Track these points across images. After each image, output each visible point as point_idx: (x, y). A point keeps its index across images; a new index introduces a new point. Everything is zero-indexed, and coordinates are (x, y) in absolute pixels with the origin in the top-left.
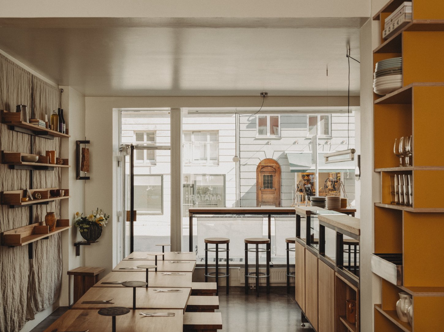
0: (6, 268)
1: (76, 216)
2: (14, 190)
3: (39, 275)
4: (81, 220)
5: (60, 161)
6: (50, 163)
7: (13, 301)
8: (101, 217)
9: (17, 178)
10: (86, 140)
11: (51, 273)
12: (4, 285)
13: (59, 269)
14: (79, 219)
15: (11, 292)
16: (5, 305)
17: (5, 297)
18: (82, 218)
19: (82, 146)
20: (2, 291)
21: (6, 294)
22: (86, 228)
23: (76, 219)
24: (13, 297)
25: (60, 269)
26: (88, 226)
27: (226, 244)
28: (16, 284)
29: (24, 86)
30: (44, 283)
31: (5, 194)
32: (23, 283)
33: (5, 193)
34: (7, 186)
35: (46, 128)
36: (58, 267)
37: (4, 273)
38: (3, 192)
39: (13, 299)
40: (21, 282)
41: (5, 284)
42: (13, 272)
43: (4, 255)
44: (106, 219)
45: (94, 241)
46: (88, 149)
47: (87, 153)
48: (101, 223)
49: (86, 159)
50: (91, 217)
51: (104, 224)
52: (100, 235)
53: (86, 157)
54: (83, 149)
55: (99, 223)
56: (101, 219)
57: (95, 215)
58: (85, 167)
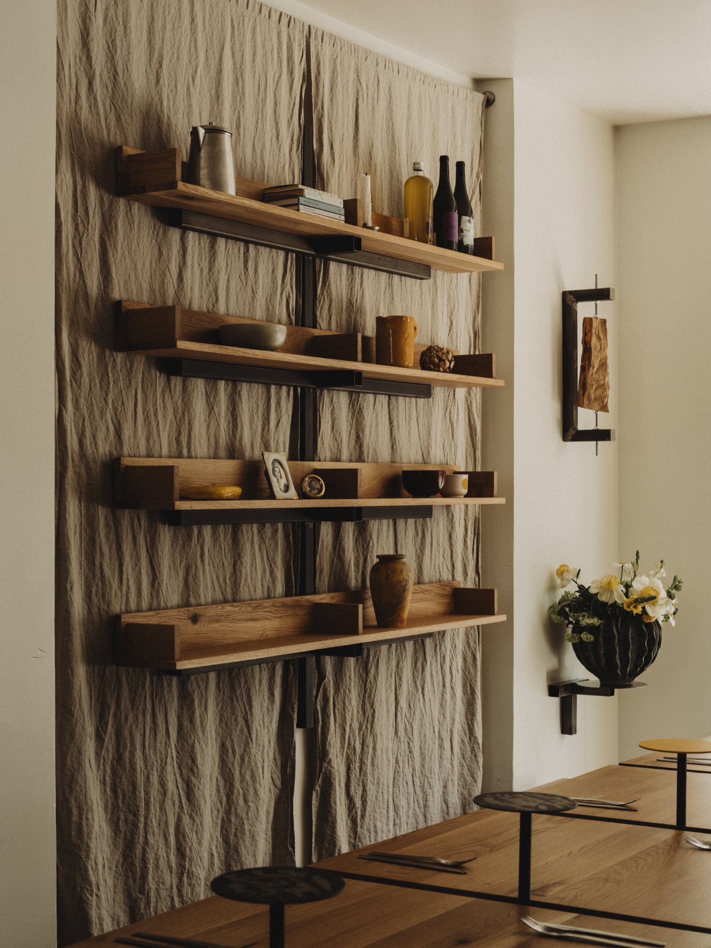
0: (138, 753)
1: (557, 581)
2: (190, 457)
3: (352, 792)
4: (577, 594)
5: (441, 360)
6: (366, 359)
7: (180, 880)
8: (652, 589)
9: (210, 413)
10: (599, 287)
11: (423, 787)
12: (131, 817)
13: (469, 779)
14: (569, 593)
15: (167, 845)
16: (136, 894)
17: (133, 864)
18: (581, 587)
19: (584, 310)
20: (121, 842)
21: (138, 851)
22: (590, 629)
23: (560, 593)
24: (182, 866)
25: (473, 777)
26: (595, 621)
28: (197, 820)
29: (253, 67)
30: (379, 824)
31: (127, 467)
32: (237, 815)
33: (127, 461)
34: (148, 440)
35: (347, 221)
36: (466, 768)
37: (125, 770)
38: (118, 460)
39: (182, 874)
40: (228, 812)
41: (136, 815)
42: (184, 771)
43: (125, 702)
44: (670, 596)
45: (625, 681)
46: (604, 322)
47: (599, 338)
48: (649, 609)
49: (596, 362)
50: (608, 588)
51: (667, 617)
52: (649, 660)
53: (594, 353)
54: (588, 322)
55: (639, 610)
56: (653, 594)
57: (627, 578)
58: (592, 392)
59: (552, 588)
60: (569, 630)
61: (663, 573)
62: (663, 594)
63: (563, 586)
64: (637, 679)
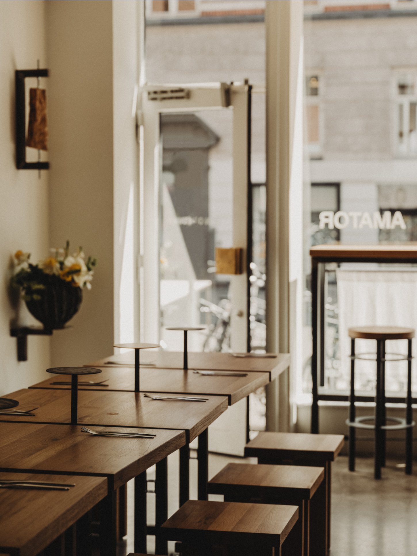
1: (16, 261)
4: (29, 270)
8: (77, 265)
10: (41, 68)
14: (23, 270)
18: (31, 266)
19: (30, 83)
22: (38, 292)
23: (18, 269)
26: (41, 287)
27: (405, 342)
44: (89, 269)
45: (61, 325)
46: (43, 92)
47: (41, 102)
48: (76, 278)
49: (39, 118)
50: (49, 265)
51: (85, 283)
52: (76, 311)
53: (38, 112)
54: (33, 91)
55: (69, 279)
56: (77, 268)
57: (61, 259)
58: (37, 138)
59: (12, 266)
60: (23, 293)
61: (82, 255)
62: (84, 268)
63: (19, 264)
64: (68, 324)
